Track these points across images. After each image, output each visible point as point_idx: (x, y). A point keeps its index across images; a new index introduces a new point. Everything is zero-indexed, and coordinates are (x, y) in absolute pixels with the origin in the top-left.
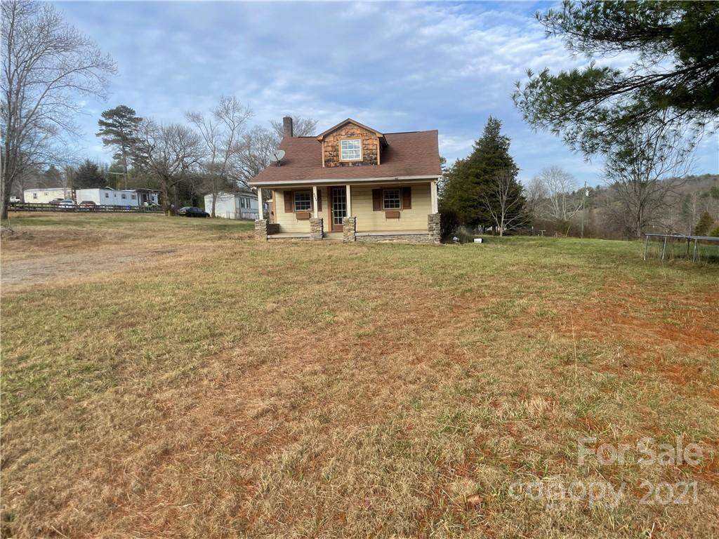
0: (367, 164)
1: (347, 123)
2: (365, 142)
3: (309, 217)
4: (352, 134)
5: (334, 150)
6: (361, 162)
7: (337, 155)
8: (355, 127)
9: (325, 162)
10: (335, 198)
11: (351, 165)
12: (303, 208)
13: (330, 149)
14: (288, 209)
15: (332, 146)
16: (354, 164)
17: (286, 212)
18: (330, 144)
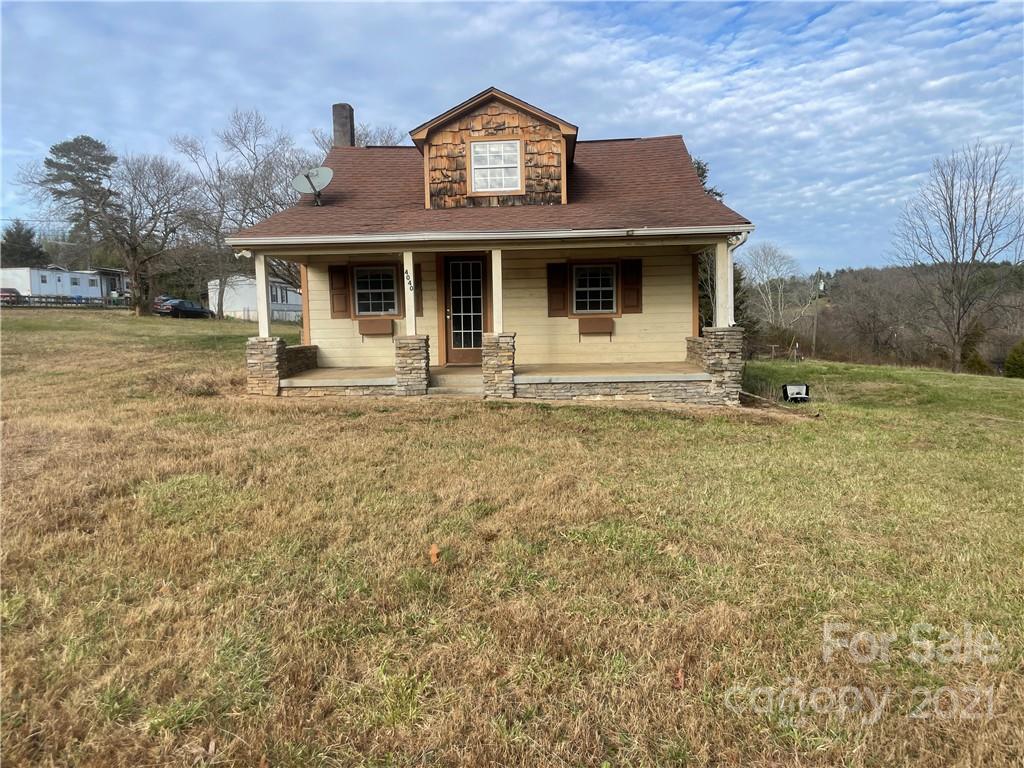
0: (535, 202)
1: (488, 100)
2: (529, 147)
3: (391, 331)
4: (500, 128)
5: (454, 166)
6: (520, 197)
7: (463, 180)
8: (508, 111)
9: (432, 195)
10: (456, 285)
11: (495, 203)
12: (377, 308)
13: (444, 163)
14: (340, 310)
15: (448, 157)
16: (505, 200)
17: (333, 317)
18: (444, 152)
